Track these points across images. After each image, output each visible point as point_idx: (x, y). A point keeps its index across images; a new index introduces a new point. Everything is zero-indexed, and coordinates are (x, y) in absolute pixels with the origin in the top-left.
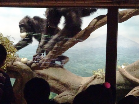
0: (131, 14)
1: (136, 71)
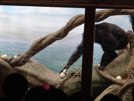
0: (107, 14)
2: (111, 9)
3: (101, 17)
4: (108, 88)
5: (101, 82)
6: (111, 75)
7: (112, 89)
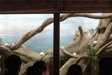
0: (66, 16)
1: (70, 50)
2: (68, 14)
3: (63, 18)
4: (69, 60)
5: (64, 57)
6: (70, 52)
7: (71, 61)
